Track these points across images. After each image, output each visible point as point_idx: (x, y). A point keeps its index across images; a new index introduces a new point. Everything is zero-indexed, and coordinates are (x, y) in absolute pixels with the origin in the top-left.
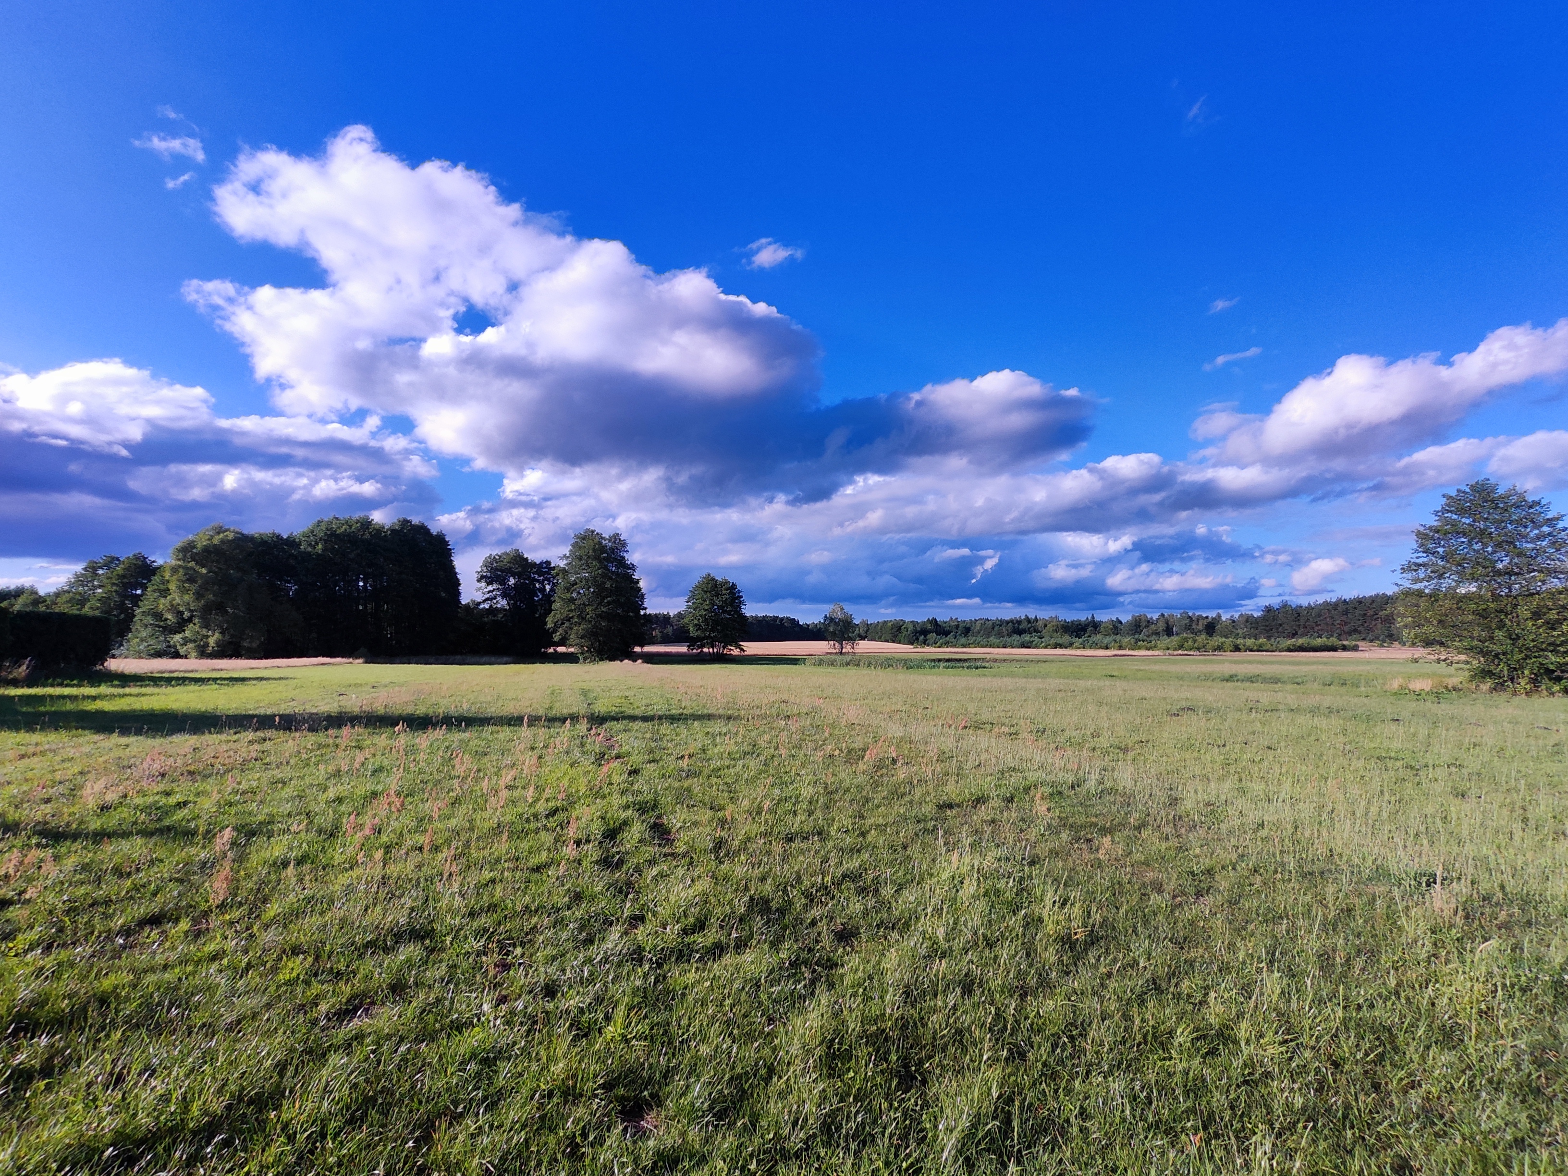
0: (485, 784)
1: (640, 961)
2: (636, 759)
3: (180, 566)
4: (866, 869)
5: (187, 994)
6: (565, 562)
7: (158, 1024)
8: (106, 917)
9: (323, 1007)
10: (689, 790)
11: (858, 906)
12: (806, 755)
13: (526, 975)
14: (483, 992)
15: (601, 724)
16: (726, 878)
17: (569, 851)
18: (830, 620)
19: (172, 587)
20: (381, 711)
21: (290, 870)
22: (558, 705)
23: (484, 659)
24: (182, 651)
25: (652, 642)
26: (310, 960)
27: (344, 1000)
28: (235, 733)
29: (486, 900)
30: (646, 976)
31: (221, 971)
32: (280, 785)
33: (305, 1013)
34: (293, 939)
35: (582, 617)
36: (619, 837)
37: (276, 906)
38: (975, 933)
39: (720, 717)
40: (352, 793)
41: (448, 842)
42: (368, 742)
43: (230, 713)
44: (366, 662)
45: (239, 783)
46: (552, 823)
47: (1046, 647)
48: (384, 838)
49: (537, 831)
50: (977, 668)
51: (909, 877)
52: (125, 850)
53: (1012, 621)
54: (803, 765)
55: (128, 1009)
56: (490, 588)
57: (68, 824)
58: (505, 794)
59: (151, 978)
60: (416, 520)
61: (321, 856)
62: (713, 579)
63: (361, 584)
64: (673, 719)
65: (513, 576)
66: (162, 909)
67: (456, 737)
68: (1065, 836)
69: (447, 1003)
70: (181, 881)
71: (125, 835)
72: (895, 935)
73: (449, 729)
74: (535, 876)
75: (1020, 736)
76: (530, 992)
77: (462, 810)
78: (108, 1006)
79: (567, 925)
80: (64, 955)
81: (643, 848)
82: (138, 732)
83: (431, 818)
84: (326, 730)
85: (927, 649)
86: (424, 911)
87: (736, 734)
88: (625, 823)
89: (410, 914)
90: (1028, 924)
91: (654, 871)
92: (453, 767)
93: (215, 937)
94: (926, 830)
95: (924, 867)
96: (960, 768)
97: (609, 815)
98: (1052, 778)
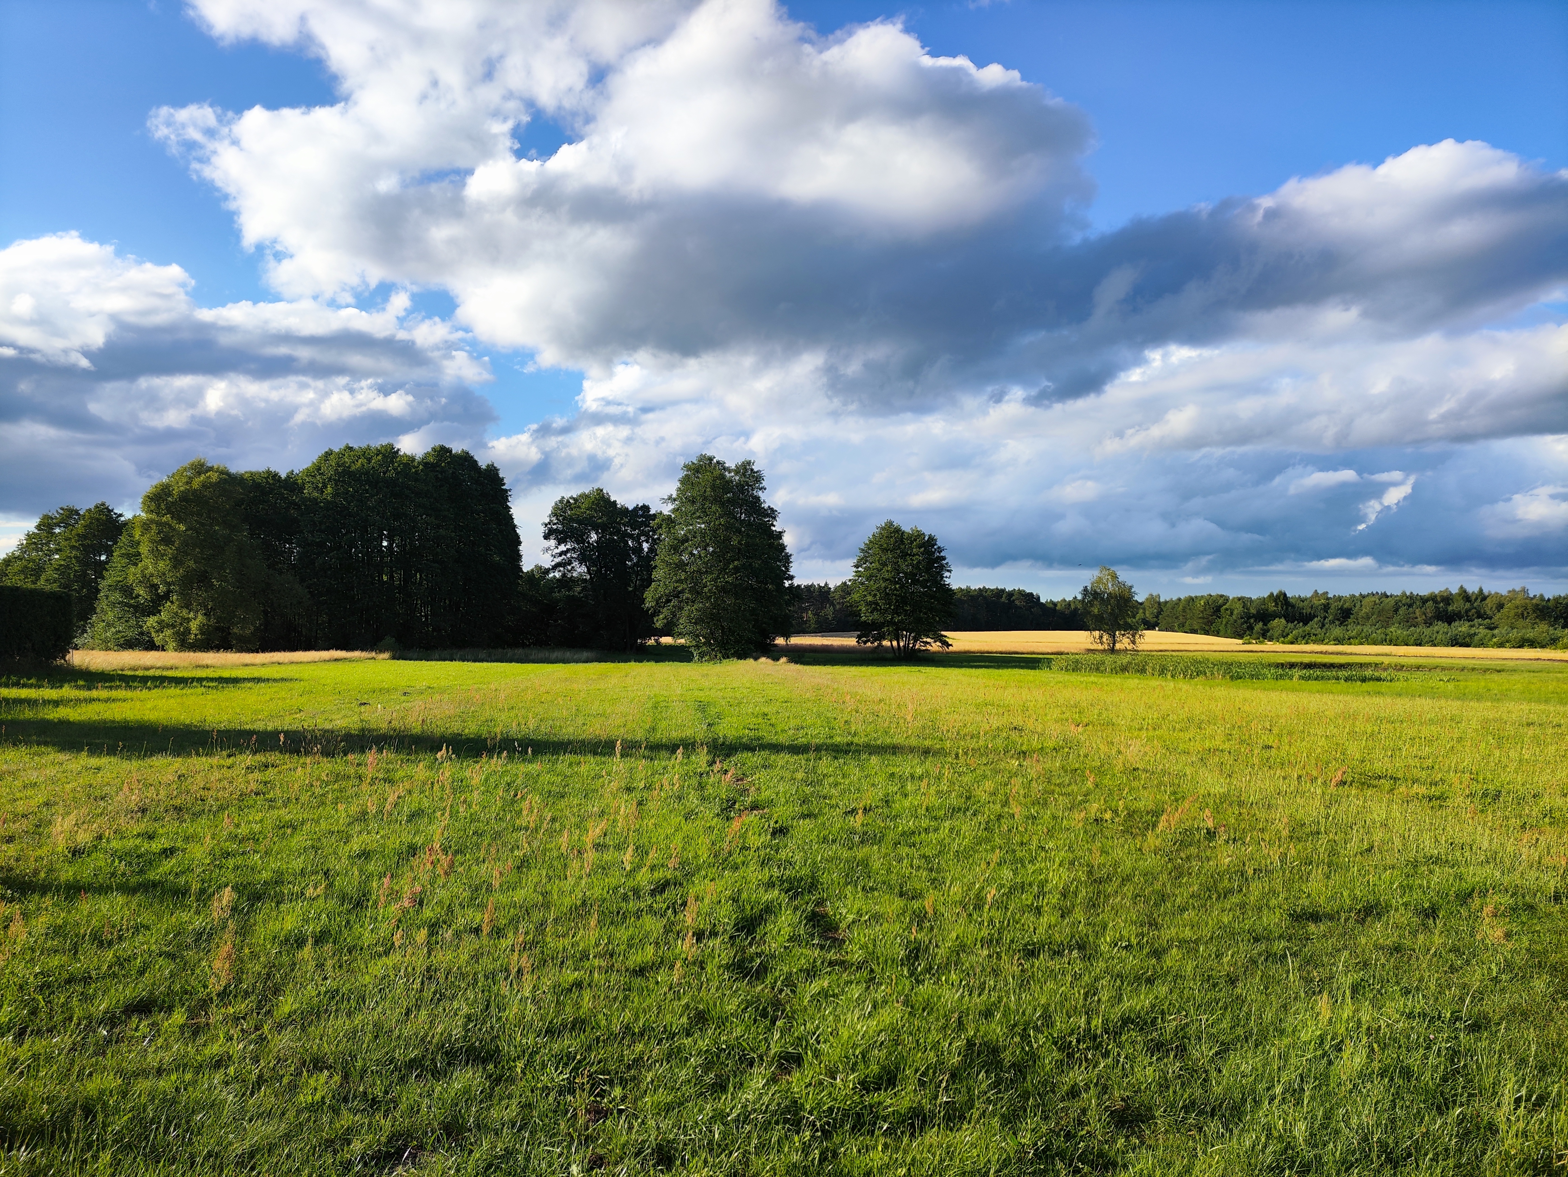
0: (564, 840)
1: (797, 1125)
2: (782, 813)
3: (152, 521)
4: (1163, 1013)
5: (187, 1110)
6: (671, 507)
7: (154, 1148)
8: (85, 998)
9: (357, 1146)
10: (865, 863)
11: (1149, 1071)
12: (1054, 818)
13: (631, 1128)
14: (569, 1147)
15: (728, 756)
16: (928, 1007)
17: (686, 947)
18: (1092, 595)
19: (144, 549)
20: (417, 729)
21: (307, 952)
22: (663, 724)
23: (555, 655)
24: (158, 639)
25: (802, 631)
26: (337, 1078)
27: (383, 1139)
28: (229, 756)
29: (569, 1014)
30: (806, 1149)
31: (227, 1083)
32: (289, 831)
33: (335, 1152)
34: (315, 1047)
35: (697, 592)
36: (760, 931)
37: (290, 1000)
38: (1365, 1139)
39: (912, 750)
40: (383, 846)
41: (514, 922)
42: (401, 773)
43: (222, 726)
44: (394, 658)
45: (238, 826)
46: (660, 903)
47: (1501, 645)
48: (428, 913)
49: (638, 914)
50: (1364, 680)
51: (1240, 1031)
52: (105, 911)
53: (1433, 598)
54: (1050, 833)
55: (118, 1124)
56: (562, 548)
57: (36, 872)
58: (591, 856)
59: (143, 1085)
60: (457, 447)
61: (346, 933)
62: (898, 530)
63: (385, 544)
64: (838, 751)
65: (595, 528)
66: (151, 993)
67: (522, 769)
68: (1540, 984)
69: (520, 1157)
70: (171, 956)
71: (103, 890)
72: (1214, 1126)
73: (510, 758)
74: (638, 981)
75: (1449, 802)
76: (637, 1154)
77: (533, 876)
78: (95, 1117)
79: (687, 1059)
80: (41, 1045)
81: (797, 951)
82: (112, 751)
83: (489, 889)
84: (345, 755)
85: (1269, 646)
86: (484, 1022)
87: (939, 779)
88: (769, 910)
89: (466, 1025)
90: (1467, 1133)
91: (815, 987)
92: (519, 813)
93: (218, 1036)
94: (1269, 956)
95: (1268, 1016)
96: (1333, 852)
97: (744, 896)
98: (1515, 878)
